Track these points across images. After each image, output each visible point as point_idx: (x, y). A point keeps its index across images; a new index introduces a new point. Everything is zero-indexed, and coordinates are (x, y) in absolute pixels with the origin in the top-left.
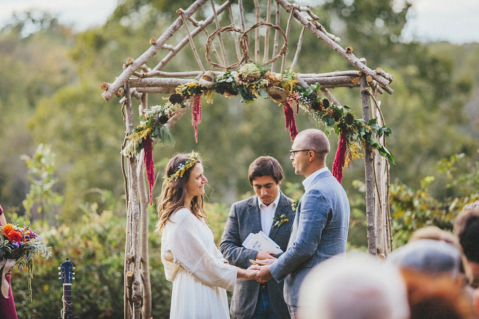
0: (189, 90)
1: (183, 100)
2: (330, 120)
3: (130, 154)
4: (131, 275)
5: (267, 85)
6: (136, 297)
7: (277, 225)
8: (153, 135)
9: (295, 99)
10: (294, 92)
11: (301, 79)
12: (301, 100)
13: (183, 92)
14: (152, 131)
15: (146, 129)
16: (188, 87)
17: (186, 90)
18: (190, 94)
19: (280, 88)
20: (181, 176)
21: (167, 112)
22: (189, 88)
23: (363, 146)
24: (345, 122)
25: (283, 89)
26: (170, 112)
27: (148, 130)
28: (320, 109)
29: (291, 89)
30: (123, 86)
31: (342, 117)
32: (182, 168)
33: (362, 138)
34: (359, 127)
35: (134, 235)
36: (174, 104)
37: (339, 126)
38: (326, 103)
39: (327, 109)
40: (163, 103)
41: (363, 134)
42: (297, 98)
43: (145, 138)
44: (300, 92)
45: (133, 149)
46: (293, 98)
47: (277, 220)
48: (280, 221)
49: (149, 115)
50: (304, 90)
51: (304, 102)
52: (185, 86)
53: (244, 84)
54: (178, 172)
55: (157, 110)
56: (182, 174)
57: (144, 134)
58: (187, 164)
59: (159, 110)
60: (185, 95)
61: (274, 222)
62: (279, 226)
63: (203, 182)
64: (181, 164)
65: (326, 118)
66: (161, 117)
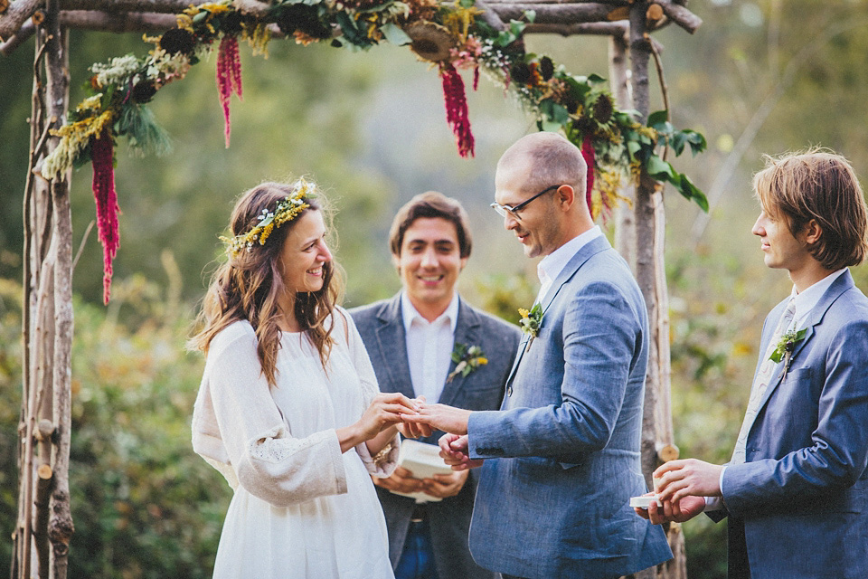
0: (211, 22)
1: (195, 45)
2: (558, 108)
3: (59, 174)
4: (47, 476)
5: (406, 15)
6: (58, 530)
7: (461, 372)
8: (117, 128)
9: (472, 54)
10: (470, 36)
11: (485, 6)
12: (486, 58)
13: (194, 25)
14: (114, 120)
15: (99, 114)
16: (209, 13)
17: (203, 21)
18: (213, 31)
19: (439, 27)
20: (262, 242)
21: (153, 72)
22: (211, 17)
23: (635, 176)
24: (595, 116)
25: (446, 29)
26: (161, 75)
27: (105, 116)
28: (533, 82)
29: (465, 30)
30: (43, 6)
31: (588, 103)
32: (266, 221)
33: (633, 159)
34: (625, 128)
35: (60, 377)
36: (172, 56)
37: (576, 124)
38: (547, 66)
39: (550, 83)
40: (142, 51)
41: (635, 147)
42: (479, 51)
43: (98, 137)
44: (483, 39)
45: (66, 164)
46: (466, 50)
47: (462, 359)
48: (468, 364)
49: (108, 80)
50: (494, 33)
51: (493, 61)
52: (201, 10)
53: (347, 10)
54: (255, 230)
55: (129, 67)
56: (264, 235)
57: (95, 126)
58: (281, 211)
59: (134, 68)
60: (198, 33)
61: (454, 364)
62: (466, 373)
63: (320, 258)
64: (265, 211)
65: (548, 106)
66: (138, 84)
